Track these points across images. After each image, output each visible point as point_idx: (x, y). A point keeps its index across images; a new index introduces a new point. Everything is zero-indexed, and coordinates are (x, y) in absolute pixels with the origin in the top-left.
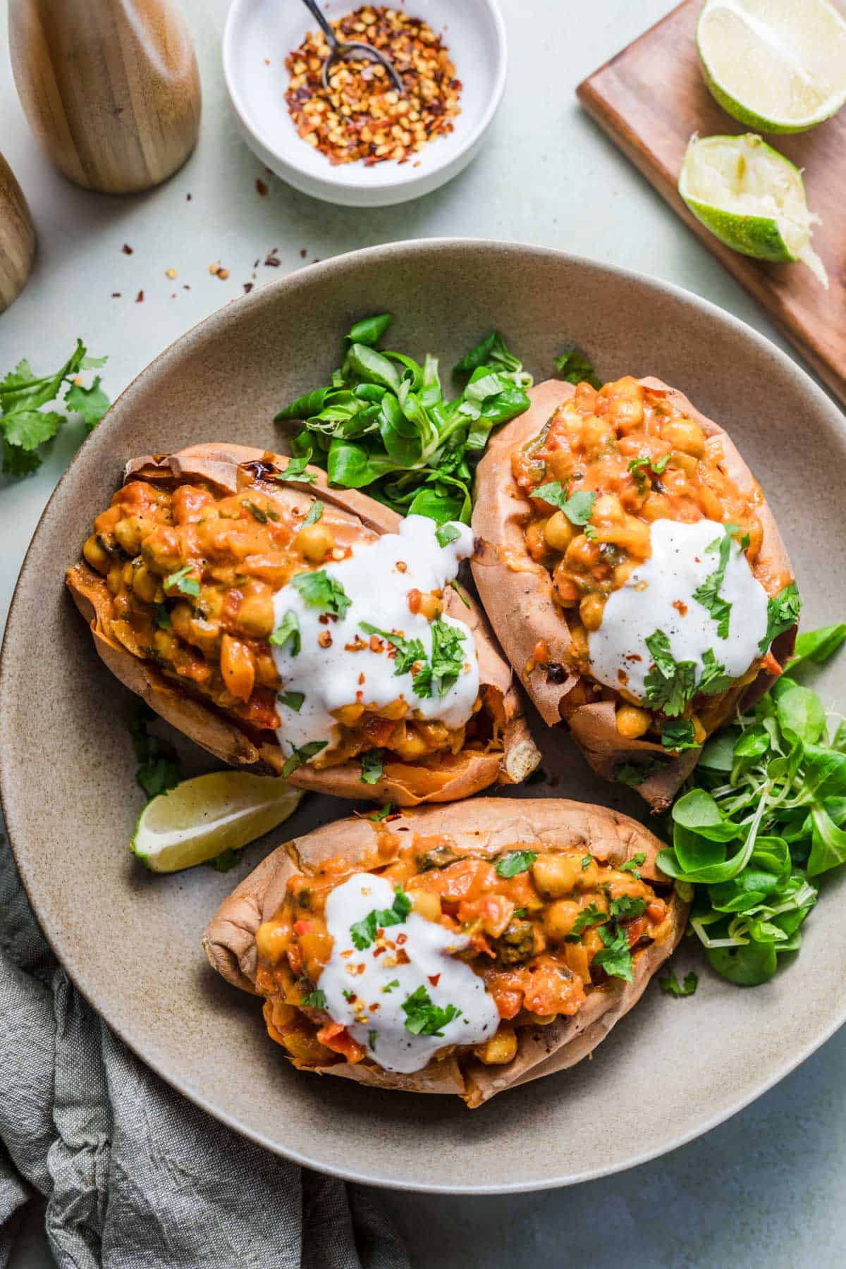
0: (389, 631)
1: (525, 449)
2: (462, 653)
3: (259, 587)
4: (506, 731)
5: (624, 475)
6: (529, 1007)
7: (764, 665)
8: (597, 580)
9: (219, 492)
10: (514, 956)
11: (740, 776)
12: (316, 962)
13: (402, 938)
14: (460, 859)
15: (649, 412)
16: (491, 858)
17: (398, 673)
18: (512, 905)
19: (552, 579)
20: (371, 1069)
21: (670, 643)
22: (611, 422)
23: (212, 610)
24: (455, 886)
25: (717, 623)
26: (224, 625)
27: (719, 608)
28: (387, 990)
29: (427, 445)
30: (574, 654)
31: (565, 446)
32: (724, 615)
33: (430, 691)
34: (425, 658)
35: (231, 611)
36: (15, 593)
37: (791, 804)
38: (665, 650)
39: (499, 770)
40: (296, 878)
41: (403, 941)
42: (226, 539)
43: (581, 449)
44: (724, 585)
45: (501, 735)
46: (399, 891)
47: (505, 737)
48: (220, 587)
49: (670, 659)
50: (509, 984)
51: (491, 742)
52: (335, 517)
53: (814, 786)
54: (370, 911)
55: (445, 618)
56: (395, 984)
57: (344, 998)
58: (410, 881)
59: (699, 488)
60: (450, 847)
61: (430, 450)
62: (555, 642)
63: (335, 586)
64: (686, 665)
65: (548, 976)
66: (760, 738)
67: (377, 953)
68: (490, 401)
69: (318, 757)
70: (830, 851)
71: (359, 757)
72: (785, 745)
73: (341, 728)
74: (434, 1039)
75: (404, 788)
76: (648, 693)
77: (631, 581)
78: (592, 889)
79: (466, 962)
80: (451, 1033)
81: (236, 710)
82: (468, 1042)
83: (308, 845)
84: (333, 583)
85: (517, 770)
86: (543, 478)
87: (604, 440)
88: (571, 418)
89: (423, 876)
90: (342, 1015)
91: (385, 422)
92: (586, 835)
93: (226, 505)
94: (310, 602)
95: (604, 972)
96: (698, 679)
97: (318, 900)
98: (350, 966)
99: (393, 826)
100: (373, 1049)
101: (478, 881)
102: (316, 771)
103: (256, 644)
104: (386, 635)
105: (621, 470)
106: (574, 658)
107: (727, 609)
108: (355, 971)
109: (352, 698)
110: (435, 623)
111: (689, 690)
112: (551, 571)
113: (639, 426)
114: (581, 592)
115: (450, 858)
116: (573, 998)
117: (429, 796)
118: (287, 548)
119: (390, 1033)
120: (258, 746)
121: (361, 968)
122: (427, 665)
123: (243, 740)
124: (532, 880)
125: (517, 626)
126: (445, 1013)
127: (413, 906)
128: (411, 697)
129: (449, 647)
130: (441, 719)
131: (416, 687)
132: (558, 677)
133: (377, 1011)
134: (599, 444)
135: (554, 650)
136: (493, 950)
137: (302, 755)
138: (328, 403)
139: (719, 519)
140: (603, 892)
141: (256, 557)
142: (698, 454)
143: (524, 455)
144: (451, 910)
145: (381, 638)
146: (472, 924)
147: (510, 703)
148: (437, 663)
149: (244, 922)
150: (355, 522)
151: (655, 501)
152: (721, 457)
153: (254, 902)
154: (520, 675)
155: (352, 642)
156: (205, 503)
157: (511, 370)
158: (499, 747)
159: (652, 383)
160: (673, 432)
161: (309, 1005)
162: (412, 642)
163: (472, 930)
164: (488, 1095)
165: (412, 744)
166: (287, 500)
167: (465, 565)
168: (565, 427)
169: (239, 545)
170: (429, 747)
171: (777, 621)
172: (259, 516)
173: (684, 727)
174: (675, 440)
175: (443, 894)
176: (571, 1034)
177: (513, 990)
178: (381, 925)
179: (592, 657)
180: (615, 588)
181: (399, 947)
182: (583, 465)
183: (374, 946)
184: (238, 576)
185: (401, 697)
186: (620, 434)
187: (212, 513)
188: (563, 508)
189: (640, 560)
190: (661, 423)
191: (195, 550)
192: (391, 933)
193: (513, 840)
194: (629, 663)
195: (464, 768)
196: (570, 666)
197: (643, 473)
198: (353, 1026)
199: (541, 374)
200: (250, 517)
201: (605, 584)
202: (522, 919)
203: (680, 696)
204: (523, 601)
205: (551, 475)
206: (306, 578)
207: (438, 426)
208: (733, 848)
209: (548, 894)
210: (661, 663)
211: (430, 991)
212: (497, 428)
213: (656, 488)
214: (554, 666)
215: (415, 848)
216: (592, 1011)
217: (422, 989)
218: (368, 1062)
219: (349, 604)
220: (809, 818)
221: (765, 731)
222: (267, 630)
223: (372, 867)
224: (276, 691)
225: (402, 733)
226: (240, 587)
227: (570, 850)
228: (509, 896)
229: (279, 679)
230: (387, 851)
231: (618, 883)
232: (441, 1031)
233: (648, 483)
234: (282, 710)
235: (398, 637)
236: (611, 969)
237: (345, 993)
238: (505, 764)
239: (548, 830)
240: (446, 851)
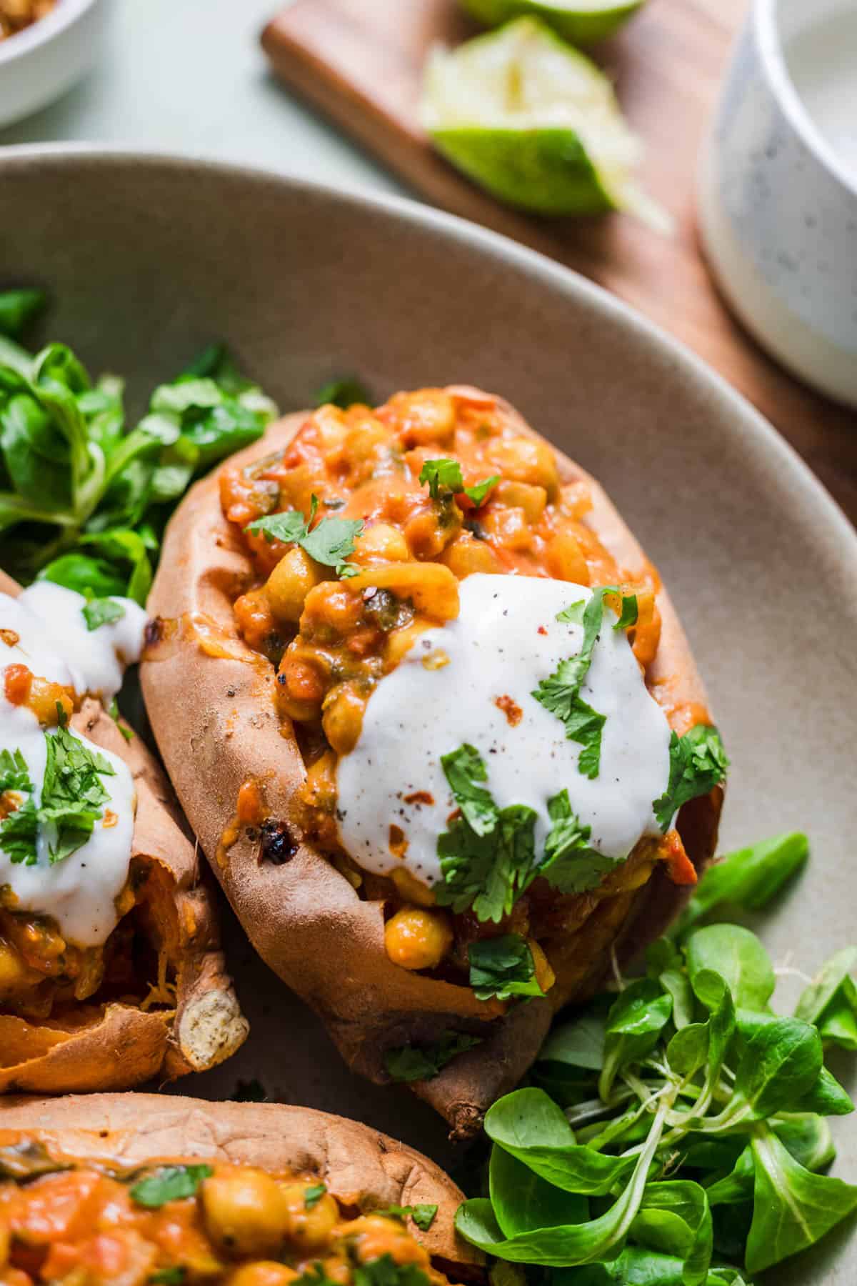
1: (247, 467)
2: (102, 794)
4: (181, 966)
5: (415, 494)
7: (664, 853)
8: (356, 657)
11: (618, 1080)
14: (59, 1169)
15: (466, 437)
16: (124, 1174)
18: (151, 1253)
19: (277, 672)
21: (488, 771)
22: (398, 429)
24: (43, 1214)
25: (578, 748)
27: (581, 721)
29: (83, 479)
30: (311, 800)
31: (314, 462)
32: (590, 735)
33: (34, 853)
34: (28, 789)
37: (714, 1126)
38: (475, 784)
39: (166, 1045)
43: (341, 467)
44: (595, 679)
45: (171, 978)
47: (179, 978)
49: (485, 799)
51: (154, 989)
53: (755, 1090)
55: (75, 729)
59: (548, 537)
60: (45, 1151)
61: (87, 492)
62: (275, 782)
64: (518, 812)
66: (655, 1004)
68: (194, 417)
70: (789, 1216)
72: (697, 1011)
76: (445, 871)
77: (418, 650)
78: (322, 1249)
85: (198, 1045)
86: (273, 510)
87: (383, 451)
88: (330, 426)
91: (12, 433)
92: (318, 1155)
96: (539, 849)
101: (89, 1209)
105: (411, 490)
106: (309, 808)
107: (597, 724)
110: (53, 732)
111: (523, 871)
112: (276, 663)
113: (443, 440)
114: (327, 679)
115: (39, 1165)
122: (30, 800)
124: (201, 1218)
125: (209, 756)
129: (78, 778)
130: (52, 911)
132: (279, 850)
134: (372, 457)
135: (272, 795)
139: (582, 582)
140: (342, 1251)
142: (550, 491)
143: (243, 475)
144: (28, 1260)
147: (192, 909)
148: (55, 802)
151: (468, 543)
152: (588, 513)
154: (210, 855)
158: (167, 998)
159: (472, 393)
160: (506, 453)
162: (6, 755)
168: (319, 435)
170: (28, 971)
171: (687, 774)
173: (512, 952)
174: (509, 464)
175: (17, 1225)
179: (342, 805)
180: (386, 671)
182: (346, 491)
186: (410, 443)
188: (302, 542)
189: (439, 621)
190: (485, 448)
193: (173, 1150)
194: (409, 809)
195: (95, 1023)
196: (301, 827)
201: (371, 664)
203: (506, 881)
204: (222, 710)
205: (286, 503)
207: (104, 451)
208: (598, 1206)
209: (229, 1241)
210: (470, 808)
213: (472, 526)
214: (271, 829)
220: (746, 1153)
221: (662, 992)
227: (285, 1179)
228: (148, 1235)
231: (374, 1234)
233: (458, 512)
238: (177, 1033)
239: (243, 1138)
240: (35, 1151)
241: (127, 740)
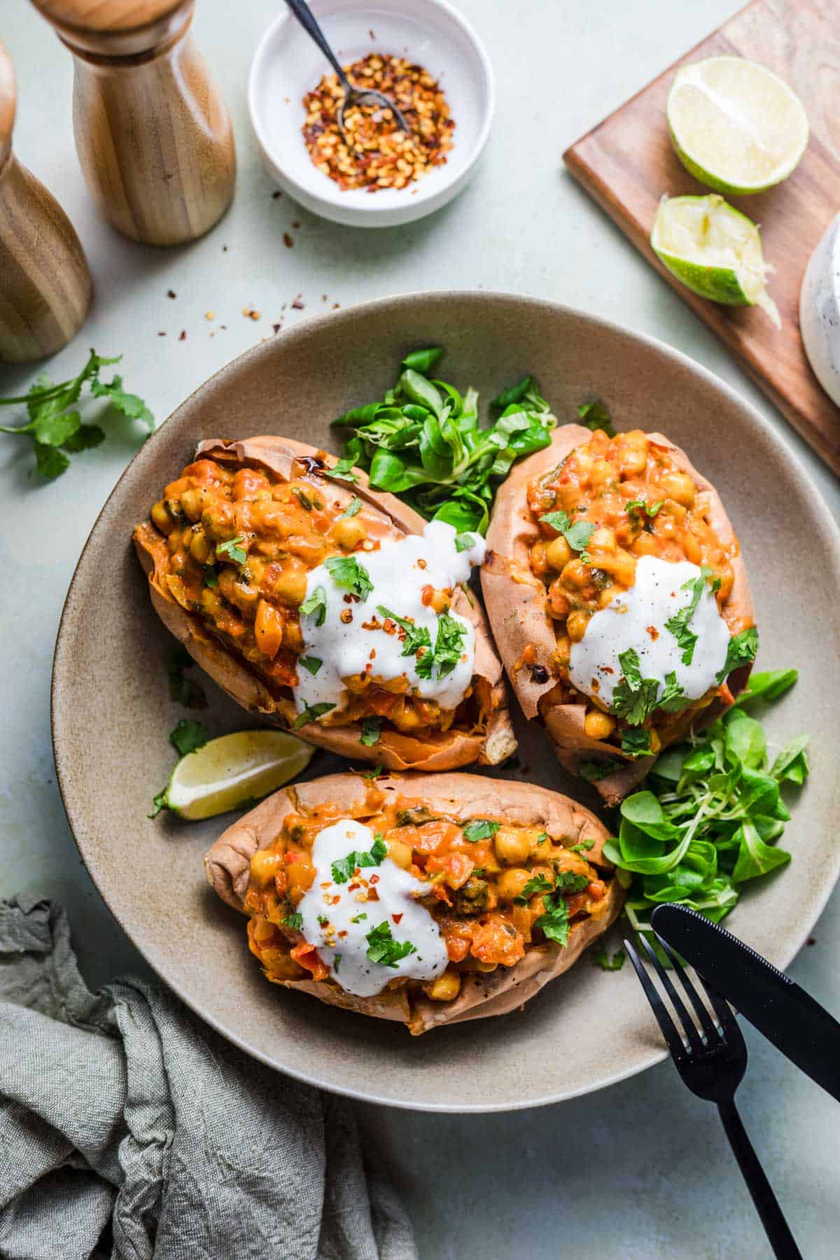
0: (402, 617)
1: (541, 479)
2: (462, 645)
3: (296, 563)
4: (490, 718)
5: (622, 513)
6: (474, 953)
7: (718, 694)
8: (586, 599)
9: (274, 478)
10: (468, 908)
11: (686, 787)
12: (297, 889)
13: (375, 879)
14: (434, 820)
15: (652, 464)
16: (460, 823)
17: (404, 654)
18: (472, 864)
19: (548, 593)
20: (332, 988)
21: (639, 662)
22: (617, 467)
23: (254, 577)
24: (427, 841)
25: (682, 651)
26: (262, 591)
27: (686, 638)
28: (356, 921)
29: (458, 464)
30: (557, 659)
31: (575, 482)
32: (690, 645)
33: (430, 674)
34: (430, 645)
35: (270, 580)
36: (89, 539)
37: (726, 817)
38: (634, 667)
39: (479, 751)
40: (292, 816)
41: (376, 881)
42: (275, 519)
43: (588, 487)
44: (695, 619)
45: (485, 721)
46: (377, 839)
47: (488, 723)
48: (264, 559)
49: (637, 674)
50: (461, 932)
52: (372, 515)
53: (747, 803)
54: (352, 852)
55: (451, 613)
56: (364, 916)
57: (318, 923)
58: (389, 832)
59: (685, 533)
60: (427, 809)
61: (459, 470)
62: (542, 648)
63: (362, 572)
64: (651, 682)
65: (495, 930)
66: (707, 757)
67: (352, 888)
68: (516, 436)
69: (326, 717)
70: (754, 861)
71: (360, 722)
72: (727, 765)
73: (349, 695)
74: (391, 970)
75: (395, 754)
76: (615, 702)
77: (614, 604)
78: (543, 863)
79: (426, 907)
80: (405, 966)
81: (261, 665)
82: (418, 977)
83: (306, 791)
84: (360, 569)
85: (495, 754)
86: (553, 506)
87: (609, 481)
88: (584, 460)
89: (401, 830)
90: (314, 935)
91: (426, 439)
92: (545, 816)
93: (279, 490)
94: (338, 584)
95: (544, 934)
96: (659, 697)
97: (309, 836)
98: (327, 896)
99: (382, 785)
100: (337, 971)
101: (447, 840)
102: (325, 729)
103: (288, 611)
104: (399, 620)
105: (620, 510)
106: (556, 663)
107: (693, 640)
108: (331, 901)
109: (363, 668)
110: (442, 616)
111: (651, 705)
112: (548, 587)
113: (641, 474)
114: (572, 607)
115: (426, 818)
116: (513, 952)
117: (415, 764)
118: (326, 534)
119: (353, 958)
120: (277, 699)
121: (336, 899)
122: (430, 650)
123: (264, 693)
124: (493, 847)
125: (512, 630)
126: (402, 948)
127: (388, 853)
128: (413, 676)
129: (452, 638)
130: (436, 698)
131: (418, 668)
132: (541, 678)
133: (345, 937)
134: (603, 484)
135: (540, 653)
136: (451, 900)
137: (313, 712)
138: (378, 417)
139: (698, 563)
140: (552, 866)
141: (298, 538)
142: (689, 505)
143: (539, 485)
144: (420, 862)
145: (394, 622)
146: (436, 875)
147: (498, 694)
148: (441, 650)
149: (243, 849)
150: (387, 521)
151: (645, 538)
152: (708, 509)
153: (253, 833)
154: (508, 672)
155: (369, 622)
156: (261, 486)
157: (539, 411)
158: (481, 730)
159: (658, 438)
160: (670, 483)
161: (287, 925)
162: (420, 630)
163: (436, 880)
164: (428, 1026)
165: (408, 718)
166: (331, 494)
167: (476, 570)
168: (578, 466)
169: (285, 525)
170: (422, 721)
171: (735, 657)
172: (305, 504)
173: (641, 736)
174: (670, 490)
175: (415, 847)
176: (508, 984)
177: (464, 938)
178: (359, 865)
179: (572, 664)
180: (600, 608)
181: (371, 886)
182: (589, 501)
183: (350, 883)
184: (281, 552)
185: (404, 674)
186: (623, 478)
187: (266, 495)
188: (565, 534)
189: (625, 587)
190: (660, 474)
191: (248, 524)
192: (367, 873)
193: (482, 812)
194: (602, 674)
195: (449, 745)
196: (552, 670)
197: (637, 514)
198: (322, 948)
199: (564, 417)
200: (298, 504)
201: (592, 603)
202: (479, 878)
203: (642, 709)
204: (520, 608)
205: (559, 505)
206: (337, 561)
207: (469, 448)
208: (670, 846)
209: (505, 860)
210: (629, 678)
211: (393, 927)
212: (520, 459)
213: (648, 528)
214: (538, 668)
215: (397, 806)
216: (529, 967)
217: (385, 924)
218: (331, 982)
219: (370, 589)
220: (739, 831)
221: (712, 751)
222: (298, 601)
223: (359, 816)
224: (298, 655)
225: (399, 706)
226: (281, 561)
227: (530, 827)
228: (471, 856)
229: (302, 644)
230: (375, 805)
231: (567, 860)
232: (397, 963)
233: (642, 523)
234: (301, 671)
235: (409, 623)
236: (550, 933)
237: (319, 918)
238: (485, 747)
239: (513, 807)
240: (423, 811)
241: (472, 606)
